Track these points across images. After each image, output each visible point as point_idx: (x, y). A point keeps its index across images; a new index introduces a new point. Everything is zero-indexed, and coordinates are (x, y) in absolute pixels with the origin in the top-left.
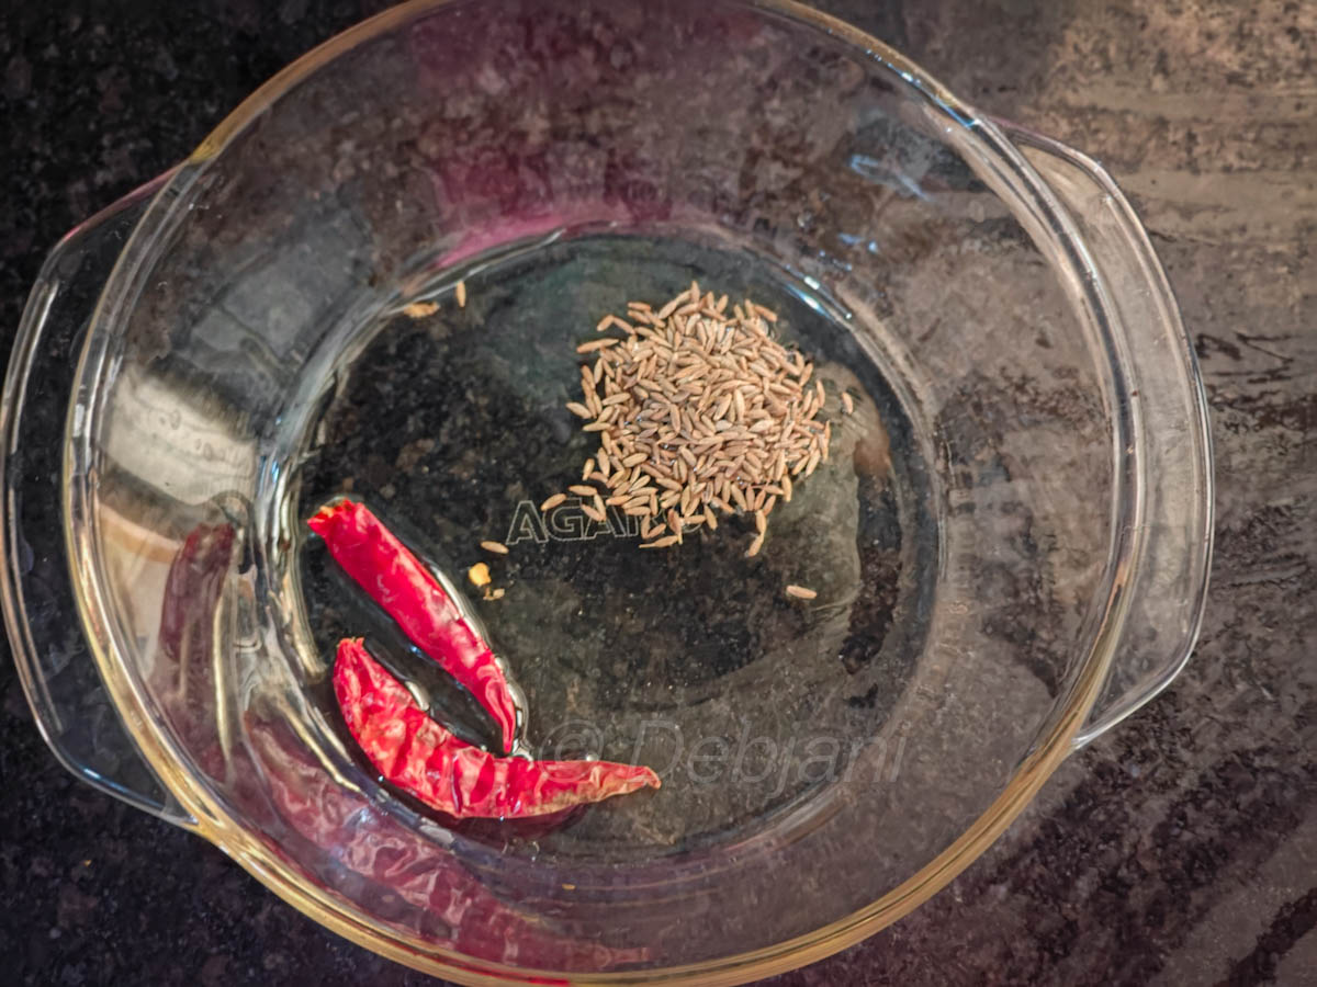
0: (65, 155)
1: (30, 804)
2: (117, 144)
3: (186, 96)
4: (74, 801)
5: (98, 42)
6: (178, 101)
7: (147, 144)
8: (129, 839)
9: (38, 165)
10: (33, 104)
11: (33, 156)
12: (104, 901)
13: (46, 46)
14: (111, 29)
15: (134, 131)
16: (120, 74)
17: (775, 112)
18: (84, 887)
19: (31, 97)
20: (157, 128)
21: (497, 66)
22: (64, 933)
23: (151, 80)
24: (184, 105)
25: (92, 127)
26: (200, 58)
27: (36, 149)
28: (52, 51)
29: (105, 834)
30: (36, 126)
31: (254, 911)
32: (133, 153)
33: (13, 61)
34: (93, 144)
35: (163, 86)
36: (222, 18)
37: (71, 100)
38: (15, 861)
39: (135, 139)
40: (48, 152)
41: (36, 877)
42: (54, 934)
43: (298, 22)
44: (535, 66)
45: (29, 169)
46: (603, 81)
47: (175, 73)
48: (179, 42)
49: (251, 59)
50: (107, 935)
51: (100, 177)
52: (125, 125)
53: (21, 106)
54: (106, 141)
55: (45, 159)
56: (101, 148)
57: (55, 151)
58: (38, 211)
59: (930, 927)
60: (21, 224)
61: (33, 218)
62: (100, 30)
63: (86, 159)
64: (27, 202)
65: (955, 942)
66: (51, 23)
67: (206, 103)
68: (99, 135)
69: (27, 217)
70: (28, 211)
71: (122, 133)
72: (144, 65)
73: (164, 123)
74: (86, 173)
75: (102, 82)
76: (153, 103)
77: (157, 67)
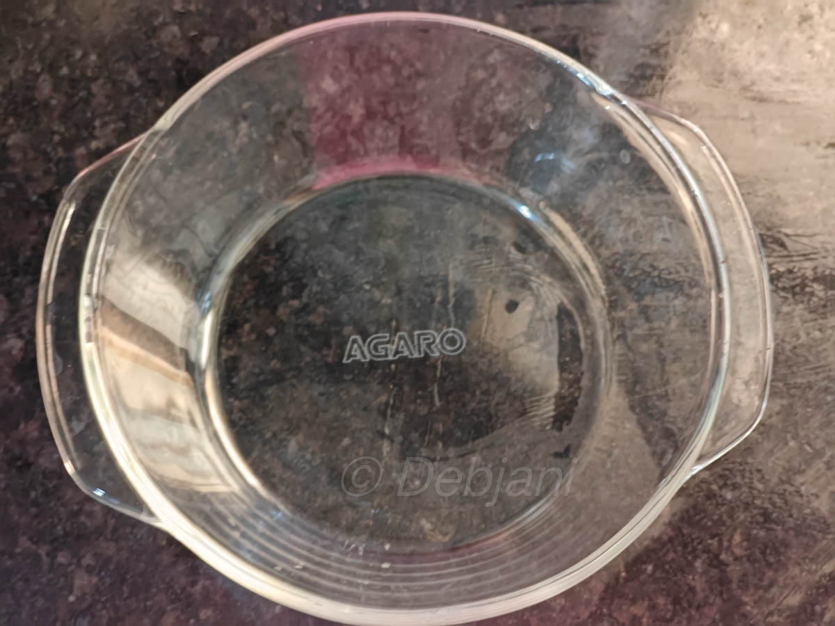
0: (73, 131)
1: (56, 521)
2: (104, 125)
3: (145, 96)
4: (83, 518)
5: (92, 65)
6: (141, 99)
7: (122, 125)
8: (116, 541)
9: (57, 138)
10: (54, 102)
11: (53, 133)
12: (101, 579)
13: (61, 68)
14: (99, 56)
15: (114, 117)
16: (105, 83)
17: (502, 103)
18: (90, 570)
19: (52, 98)
20: (127, 115)
21: (332, 76)
22: (78, 598)
23: (124, 87)
24: (144, 102)
25: (89, 114)
27: (56, 128)
28: (65, 71)
29: (102, 538)
30: (56, 114)
31: (194, 583)
32: (114, 131)
33: (42, 78)
34: (89, 126)
35: (131, 90)
36: (166, 49)
37: (76, 99)
38: (48, 554)
39: (115, 122)
40: (62, 129)
41: (61, 565)
42: (72, 599)
43: (213, 52)
44: (356, 77)
45: (51, 140)
46: (397, 85)
47: (139, 83)
48: (141, 63)
49: (184, 73)
50: (103, 599)
51: (94, 145)
52: (110, 113)
53: (46, 104)
54: (97, 123)
55: (61, 134)
56: (94, 128)
57: (67, 129)
58: (57, 165)
60: (47, 173)
61: (54, 169)
62: (93, 57)
63: (85, 134)
64: (50, 160)
66: (65, 54)
67: (158, 100)
68: (93, 119)
69: (50, 168)
70: (51, 165)
71: (107, 119)
72: (120, 78)
73: (132, 112)
74: (84, 141)
75: (95, 88)
76: (126, 101)
77: (127, 78)
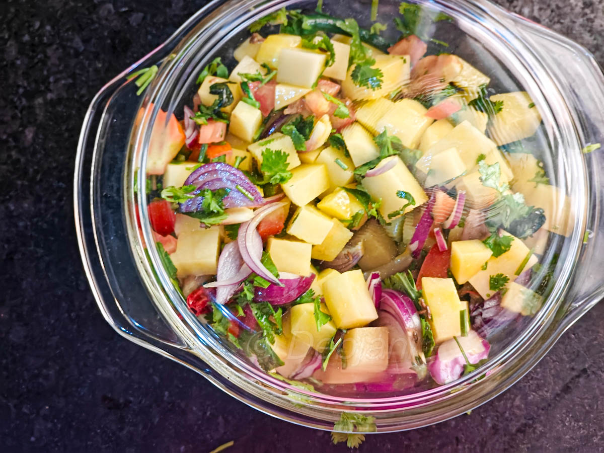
0: (33, 85)
1: (21, 381)
2: (57, 81)
3: (87, 59)
4: (41, 380)
5: (47, 34)
6: (84, 61)
7: (70, 81)
8: (66, 397)
9: (21, 90)
10: (19, 62)
11: (19, 86)
12: (55, 425)
13: (24, 35)
14: (53, 27)
15: (64, 75)
16: (57, 49)
18: (46, 418)
19: (17, 59)
20: (74, 73)
22: (37, 439)
23: (72, 51)
24: (87, 63)
25: (45, 73)
26: (93, 41)
27: (20, 83)
28: (27, 38)
29: (55, 395)
30: (20, 72)
31: (121, 429)
32: (64, 85)
33: (9, 43)
34: (45, 80)
35: (77, 54)
36: (104, 22)
37: (36, 60)
38: (15, 406)
39: (64, 78)
40: (26, 84)
41: (25, 414)
42: (33, 439)
43: (139, 25)
45: (17, 92)
47: (83, 48)
48: (84, 33)
49: (117, 41)
50: (56, 439)
51: (49, 96)
52: (61, 72)
53: (13, 64)
54: (51, 79)
55: (25, 88)
56: (49, 83)
57: (29, 84)
58: (21, 112)
59: (421, 439)
60: (14, 117)
61: (19, 115)
62: (48, 28)
63: (43, 88)
64: (16, 108)
65: (432, 446)
66: (27, 24)
67: (97, 62)
68: (48, 77)
69: (16, 114)
70: (17, 112)
71: (59, 76)
72: (69, 44)
73: (78, 71)
74: (42, 93)
75: (49, 52)
76: (73, 62)
77: (74, 45)
